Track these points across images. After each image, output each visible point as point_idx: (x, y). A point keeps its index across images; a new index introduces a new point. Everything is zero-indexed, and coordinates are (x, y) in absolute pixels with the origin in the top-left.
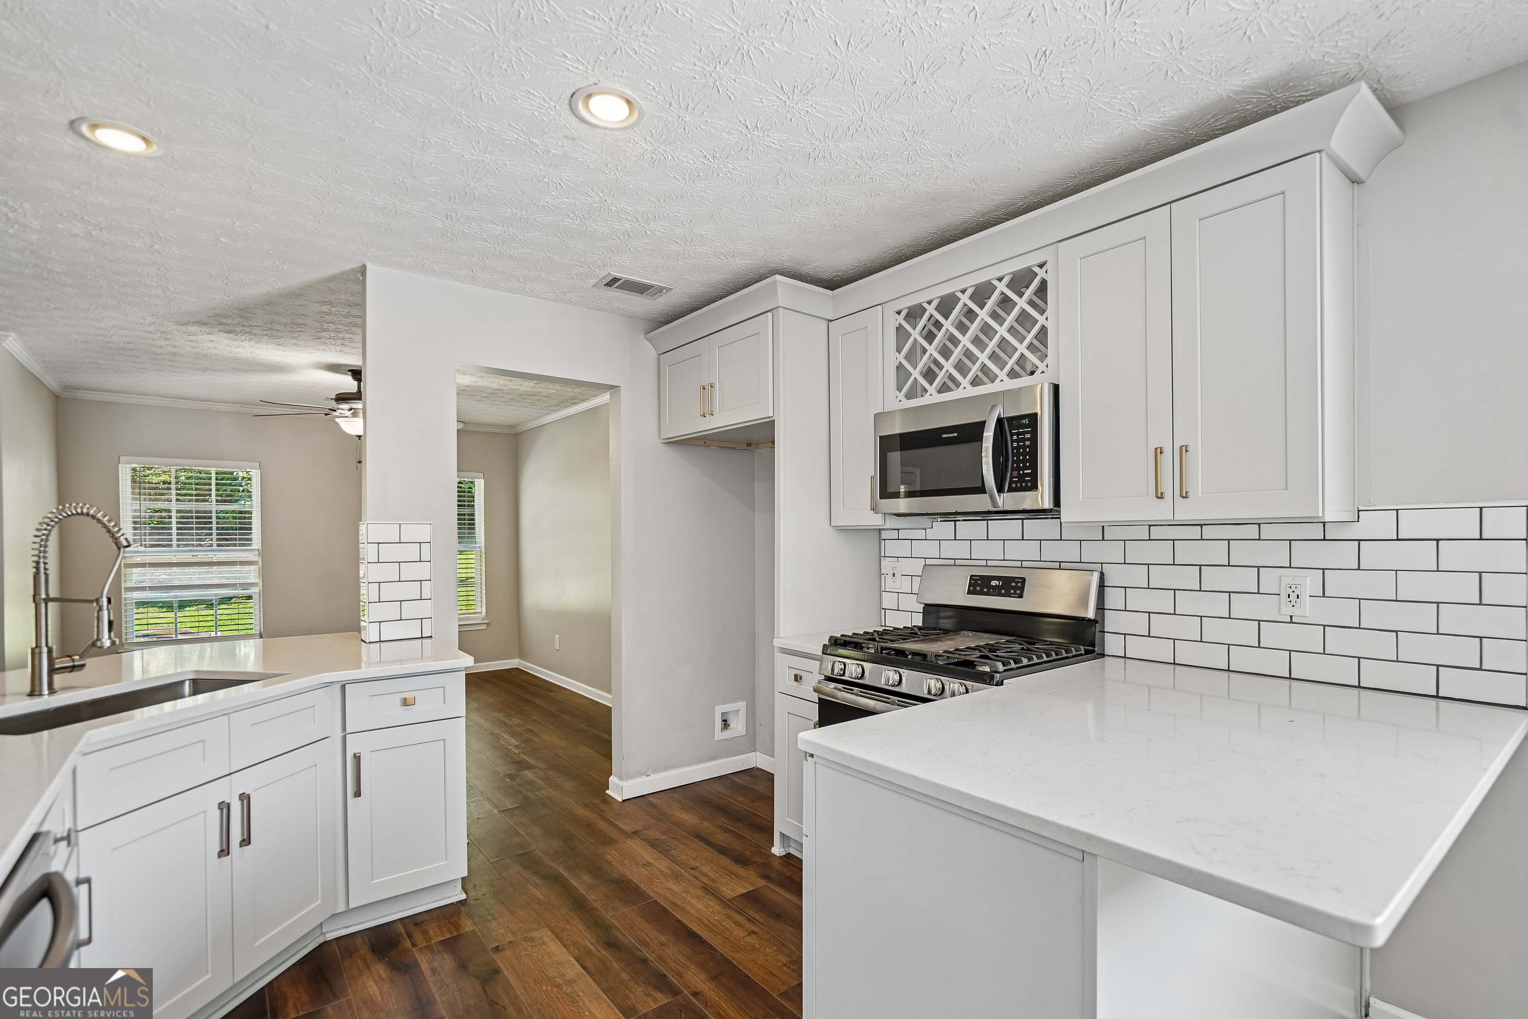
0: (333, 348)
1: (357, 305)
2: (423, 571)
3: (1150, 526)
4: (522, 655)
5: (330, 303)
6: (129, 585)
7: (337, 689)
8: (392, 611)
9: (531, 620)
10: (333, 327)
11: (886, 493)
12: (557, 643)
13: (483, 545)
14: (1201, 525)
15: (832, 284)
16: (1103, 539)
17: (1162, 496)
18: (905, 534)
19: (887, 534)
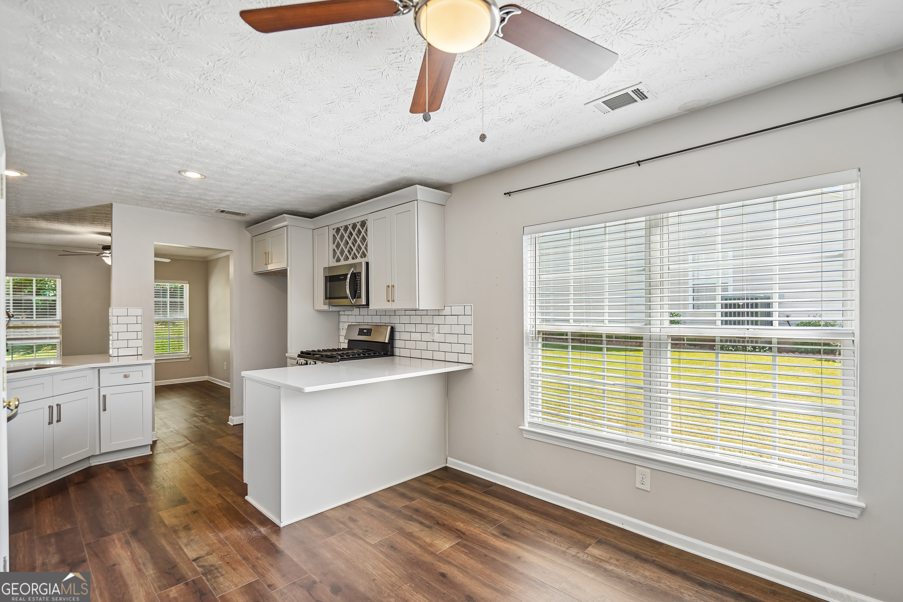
0: (100, 227)
1: (110, 214)
2: (139, 327)
3: (405, 310)
4: (210, 374)
5: (97, 213)
7: (97, 370)
8: (124, 344)
9: (215, 356)
10: (99, 220)
11: (327, 297)
12: (225, 367)
13: (188, 317)
15: (311, 216)
16: (395, 315)
17: (389, 301)
18: (346, 313)
19: (341, 313)
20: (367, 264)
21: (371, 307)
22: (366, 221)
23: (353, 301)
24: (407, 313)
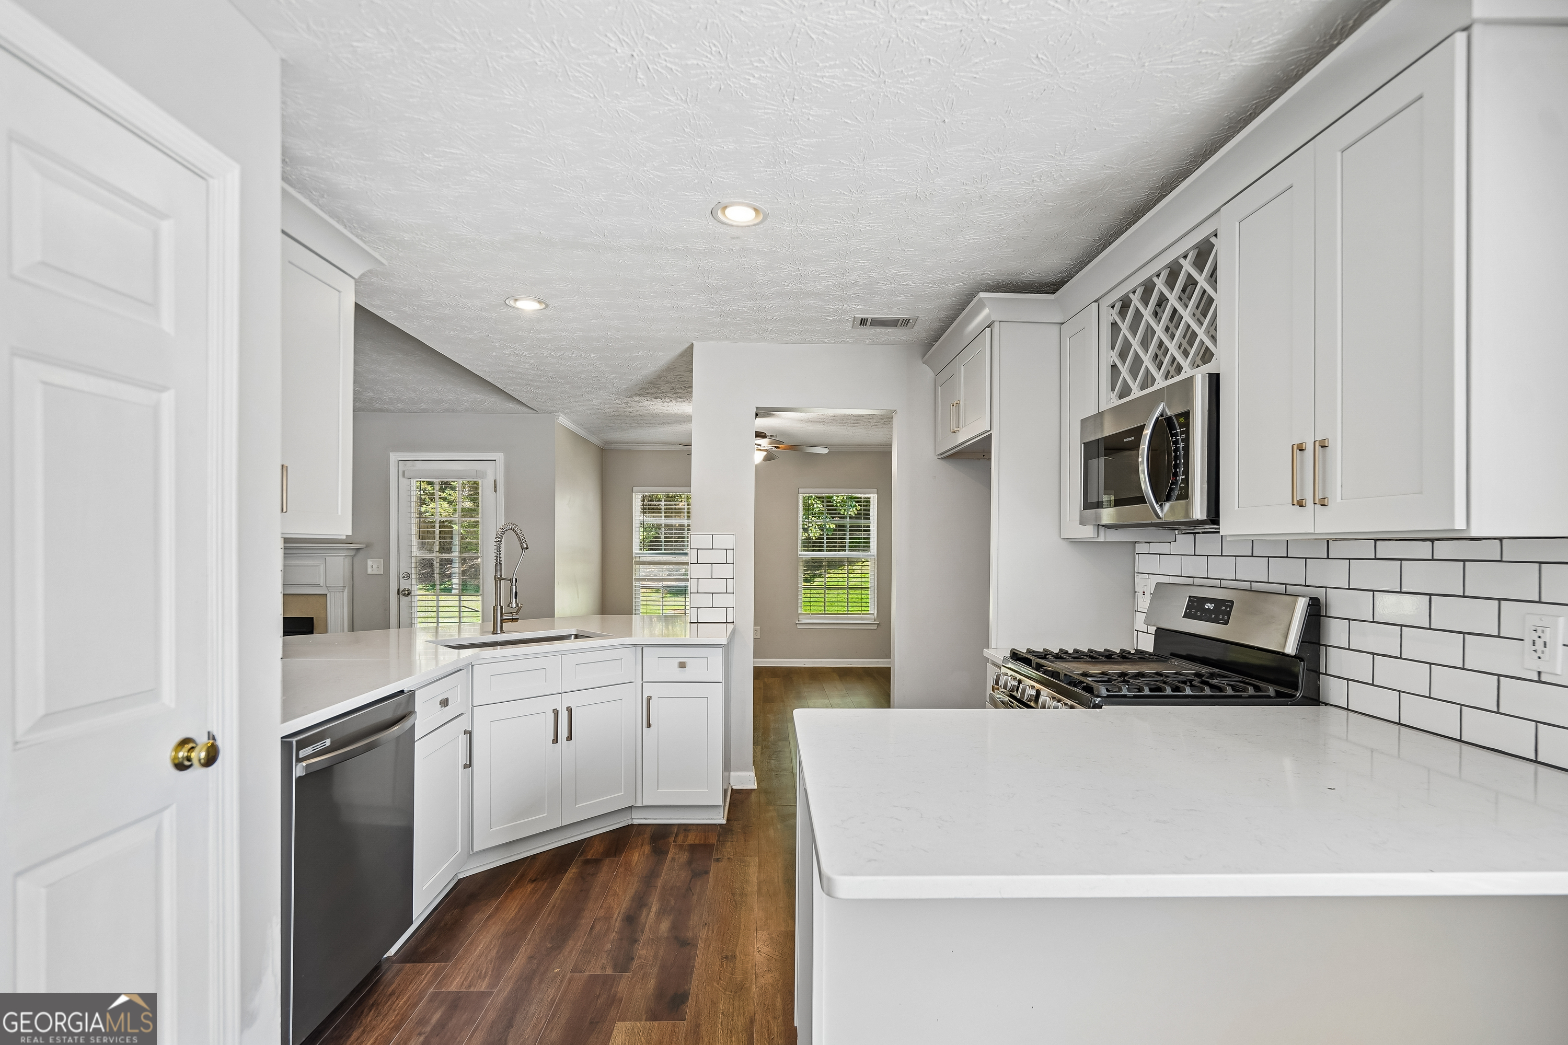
3: (1376, 540)
6: (638, 576)
7: (639, 649)
11: (1091, 504)
13: (876, 552)
14: (1432, 540)
16: (1328, 558)
17: (1301, 504)
18: (1155, 548)
19: (1141, 548)
20: (1214, 381)
21: (1226, 526)
22: (1213, 240)
23: (1162, 509)
24: (1385, 549)
